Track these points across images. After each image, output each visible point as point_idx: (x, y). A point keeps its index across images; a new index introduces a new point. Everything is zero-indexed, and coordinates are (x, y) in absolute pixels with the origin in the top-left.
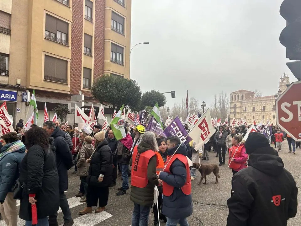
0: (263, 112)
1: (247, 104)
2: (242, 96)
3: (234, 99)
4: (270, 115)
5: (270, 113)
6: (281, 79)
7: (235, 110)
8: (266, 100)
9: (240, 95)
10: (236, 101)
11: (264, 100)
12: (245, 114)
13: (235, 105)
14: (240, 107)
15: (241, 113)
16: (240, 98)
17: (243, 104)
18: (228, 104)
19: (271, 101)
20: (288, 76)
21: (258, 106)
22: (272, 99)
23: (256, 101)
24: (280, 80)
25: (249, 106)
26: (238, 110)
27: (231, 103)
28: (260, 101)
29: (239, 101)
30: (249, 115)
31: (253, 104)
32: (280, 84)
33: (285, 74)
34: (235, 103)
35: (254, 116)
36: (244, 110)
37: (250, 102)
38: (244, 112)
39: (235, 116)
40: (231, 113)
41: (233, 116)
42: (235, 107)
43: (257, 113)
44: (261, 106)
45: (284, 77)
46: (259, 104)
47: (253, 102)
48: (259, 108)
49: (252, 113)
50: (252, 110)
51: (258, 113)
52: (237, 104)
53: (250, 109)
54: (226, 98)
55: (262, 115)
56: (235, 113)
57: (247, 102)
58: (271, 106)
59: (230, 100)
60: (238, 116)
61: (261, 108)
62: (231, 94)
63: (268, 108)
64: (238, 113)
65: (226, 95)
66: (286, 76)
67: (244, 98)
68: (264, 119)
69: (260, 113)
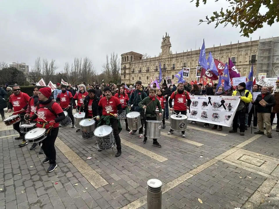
0: (147, 73)
1: (135, 65)
2: (132, 58)
3: (124, 60)
4: (153, 75)
5: (153, 74)
6: (163, 38)
7: (125, 71)
8: (150, 61)
9: (129, 56)
10: (126, 62)
11: (149, 61)
12: (133, 75)
13: (125, 66)
14: (129, 68)
15: (130, 74)
16: (130, 59)
17: (132, 65)
18: (119, 66)
19: (154, 62)
20: (169, 36)
21: (143, 66)
22: (155, 60)
23: (142, 62)
24: (162, 40)
25: (136, 67)
26: (127, 71)
27: (121, 64)
28: (145, 62)
29: (128, 62)
30: (137, 76)
31: (140, 65)
32: (162, 44)
33: (166, 33)
34: (125, 65)
35: (140, 77)
36: (132, 72)
37: (137, 63)
38: (132, 73)
39: (125, 77)
40: (121, 74)
41: (124, 77)
42: (125, 68)
43: (142, 74)
44: (146, 67)
45: (166, 36)
46: (144, 65)
47: (139, 63)
48: (144, 69)
49: (138, 74)
50: (139, 71)
51: (144, 74)
52: (127, 65)
53: (137, 70)
54: (117, 59)
55: (147, 75)
56: (125, 74)
57: (135, 63)
58: (154, 67)
59: (121, 61)
60: (127, 77)
61: (146, 70)
62: (122, 55)
63: (152, 69)
64: (127, 74)
65: (117, 56)
66: (167, 36)
67: (133, 59)
68: (148, 80)
69: (145, 73)
